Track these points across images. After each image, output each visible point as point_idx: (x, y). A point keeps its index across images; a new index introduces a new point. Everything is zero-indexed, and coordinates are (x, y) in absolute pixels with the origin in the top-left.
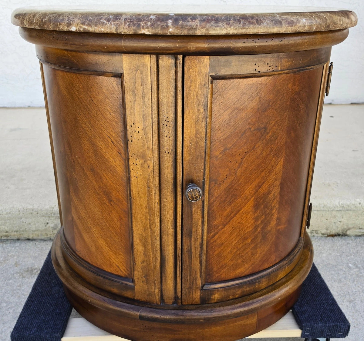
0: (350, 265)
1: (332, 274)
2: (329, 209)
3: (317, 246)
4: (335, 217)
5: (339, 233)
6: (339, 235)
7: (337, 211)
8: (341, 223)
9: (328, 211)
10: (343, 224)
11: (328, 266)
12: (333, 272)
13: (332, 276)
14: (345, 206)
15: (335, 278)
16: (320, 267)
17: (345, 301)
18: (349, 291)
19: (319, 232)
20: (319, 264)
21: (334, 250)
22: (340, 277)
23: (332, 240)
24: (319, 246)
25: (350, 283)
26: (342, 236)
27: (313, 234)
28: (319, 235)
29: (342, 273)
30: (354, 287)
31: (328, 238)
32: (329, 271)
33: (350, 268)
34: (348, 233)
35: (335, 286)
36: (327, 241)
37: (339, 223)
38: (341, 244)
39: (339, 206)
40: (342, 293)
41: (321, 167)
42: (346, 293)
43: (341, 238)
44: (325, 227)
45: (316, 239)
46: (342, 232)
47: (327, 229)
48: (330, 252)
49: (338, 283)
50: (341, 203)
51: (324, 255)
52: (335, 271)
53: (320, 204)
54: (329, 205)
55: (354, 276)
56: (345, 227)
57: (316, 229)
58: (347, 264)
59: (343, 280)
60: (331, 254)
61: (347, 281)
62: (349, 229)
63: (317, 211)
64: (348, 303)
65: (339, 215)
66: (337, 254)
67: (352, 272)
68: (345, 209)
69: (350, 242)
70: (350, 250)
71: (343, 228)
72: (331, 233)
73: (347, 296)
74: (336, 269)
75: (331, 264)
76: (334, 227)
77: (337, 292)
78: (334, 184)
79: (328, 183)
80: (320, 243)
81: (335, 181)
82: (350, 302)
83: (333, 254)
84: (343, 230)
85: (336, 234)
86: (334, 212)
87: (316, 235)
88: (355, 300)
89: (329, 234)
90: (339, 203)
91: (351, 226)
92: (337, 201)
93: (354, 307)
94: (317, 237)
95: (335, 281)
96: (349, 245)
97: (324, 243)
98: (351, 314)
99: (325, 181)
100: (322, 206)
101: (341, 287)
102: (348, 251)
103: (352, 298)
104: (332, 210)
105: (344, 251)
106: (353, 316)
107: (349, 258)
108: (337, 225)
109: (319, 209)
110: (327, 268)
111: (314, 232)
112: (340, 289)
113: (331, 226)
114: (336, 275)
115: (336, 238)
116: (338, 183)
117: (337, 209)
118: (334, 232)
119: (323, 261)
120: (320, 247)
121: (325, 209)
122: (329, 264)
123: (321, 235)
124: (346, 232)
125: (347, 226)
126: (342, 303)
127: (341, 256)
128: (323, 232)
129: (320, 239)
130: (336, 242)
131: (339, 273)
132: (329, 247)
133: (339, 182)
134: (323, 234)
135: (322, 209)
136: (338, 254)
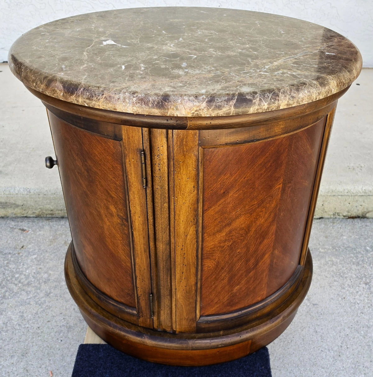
0: (368, 248)
1: (351, 257)
2: (353, 194)
3: (338, 228)
4: (357, 201)
5: (359, 215)
6: (358, 217)
7: (360, 196)
8: (362, 207)
9: (352, 196)
10: (364, 208)
11: (348, 249)
12: (352, 255)
13: (351, 259)
14: (367, 191)
15: (354, 260)
16: (341, 250)
17: (362, 283)
18: (366, 274)
19: (341, 214)
20: (340, 247)
21: (353, 232)
22: (358, 260)
23: (352, 222)
24: (340, 228)
25: (366, 266)
26: (362, 218)
27: (335, 216)
28: (340, 217)
29: (360, 256)
30: (370, 269)
31: (349, 220)
32: (349, 254)
33: (367, 251)
34: (368, 215)
35: (353, 269)
36: (347, 223)
37: (360, 207)
38: (361, 226)
39: (361, 192)
40: (359, 276)
41: (346, 147)
42: (362, 275)
43: (360, 220)
44: (347, 210)
45: (337, 221)
46: (362, 215)
47: (348, 212)
48: (350, 235)
49: (357, 266)
50: (364, 189)
51: (345, 237)
52: (354, 254)
53: (344, 190)
54: (352, 191)
55: (370, 259)
56: (365, 210)
57: (338, 212)
58: (365, 247)
59: (361, 263)
60: (351, 237)
61: (364, 264)
62: (368, 212)
63: (341, 196)
64: (364, 285)
65: (361, 199)
66: (356, 236)
67: (369, 255)
68: (367, 194)
69: (368, 224)
70: (368, 233)
71: (363, 211)
72: (352, 216)
73: (364, 279)
74: (355, 252)
75: (351, 247)
76: (356, 211)
77: (355, 275)
78: (358, 167)
79: (353, 166)
80: (342, 225)
81: (360, 165)
82: (366, 284)
83: (353, 237)
84: (363, 213)
85: (357, 216)
86: (356, 197)
87: (338, 217)
88: (370, 282)
89: (349, 216)
90: (362, 189)
91: (370, 209)
92: (360, 187)
93: (370, 288)
94: (339, 218)
95: (354, 264)
96: (367, 228)
97: (345, 225)
98: (366, 295)
99: (350, 164)
100: (346, 191)
101: (358, 270)
102: (366, 233)
103: (368, 281)
104: (355, 196)
105: (363, 234)
106: (368, 297)
107: (367, 241)
108: (358, 208)
109: (343, 194)
110: (347, 251)
111: (336, 214)
112: (358, 271)
113: (353, 209)
114: (355, 258)
115: (356, 220)
116: (361, 167)
117: (359, 194)
118: (354, 214)
119: (344, 243)
120: (342, 230)
121: (349, 194)
122: (349, 247)
123: (342, 217)
124: (366, 214)
125: (367, 209)
126: (359, 285)
127: (359, 238)
128: (345, 214)
129: (341, 221)
130: (356, 225)
131: (357, 256)
132: (349, 229)
133: (363, 165)
134: (344, 216)
135: (346, 194)
136: (358, 237)
